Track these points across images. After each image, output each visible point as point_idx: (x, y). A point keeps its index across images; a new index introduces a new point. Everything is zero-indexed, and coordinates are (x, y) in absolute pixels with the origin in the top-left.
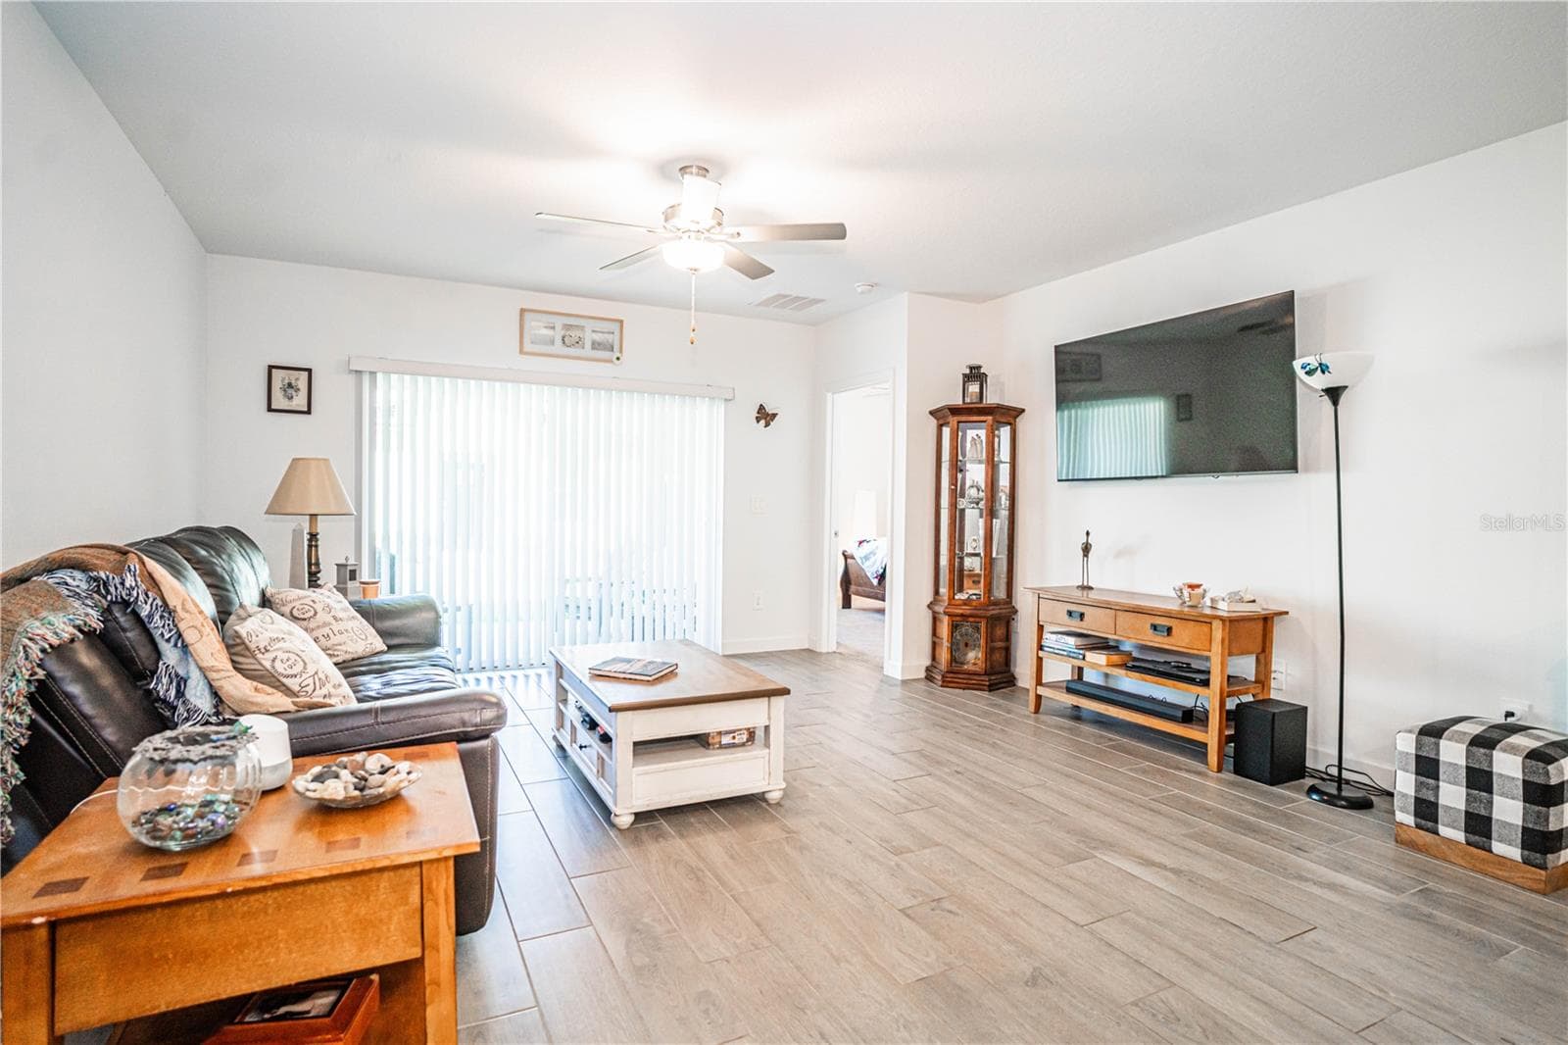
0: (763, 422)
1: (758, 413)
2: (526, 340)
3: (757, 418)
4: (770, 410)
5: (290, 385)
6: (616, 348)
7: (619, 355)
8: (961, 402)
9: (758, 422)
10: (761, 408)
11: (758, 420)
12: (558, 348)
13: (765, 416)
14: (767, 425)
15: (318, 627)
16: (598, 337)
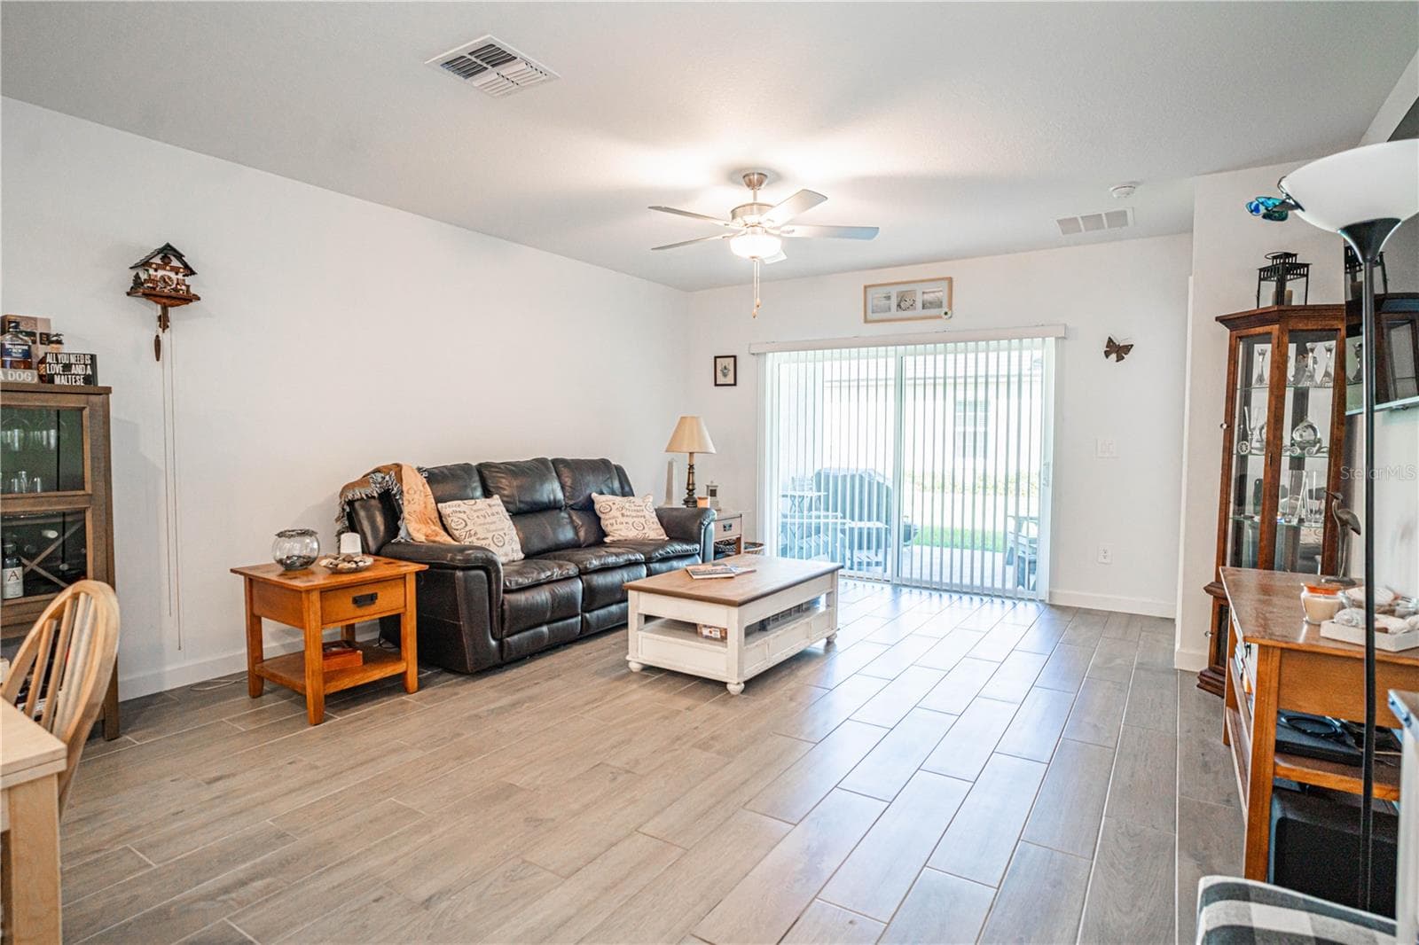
0: (1114, 356)
1: (1107, 347)
2: (869, 311)
3: (1106, 352)
4: (1121, 341)
5: (725, 368)
6: (945, 303)
7: (947, 310)
8: (1256, 308)
9: (1107, 357)
10: (1110, 340)
11: (1107, 354)
12: (894, 313)
13: (1117, 350)
14: (1120, 358)
15: (610, 518)
16: (928, 297)
